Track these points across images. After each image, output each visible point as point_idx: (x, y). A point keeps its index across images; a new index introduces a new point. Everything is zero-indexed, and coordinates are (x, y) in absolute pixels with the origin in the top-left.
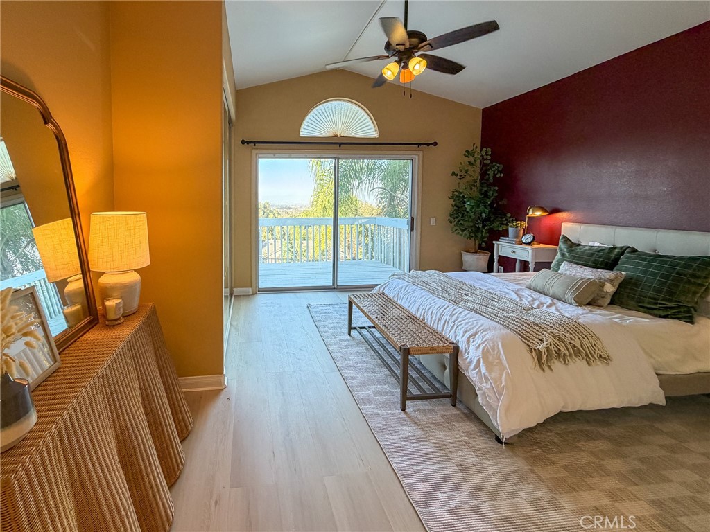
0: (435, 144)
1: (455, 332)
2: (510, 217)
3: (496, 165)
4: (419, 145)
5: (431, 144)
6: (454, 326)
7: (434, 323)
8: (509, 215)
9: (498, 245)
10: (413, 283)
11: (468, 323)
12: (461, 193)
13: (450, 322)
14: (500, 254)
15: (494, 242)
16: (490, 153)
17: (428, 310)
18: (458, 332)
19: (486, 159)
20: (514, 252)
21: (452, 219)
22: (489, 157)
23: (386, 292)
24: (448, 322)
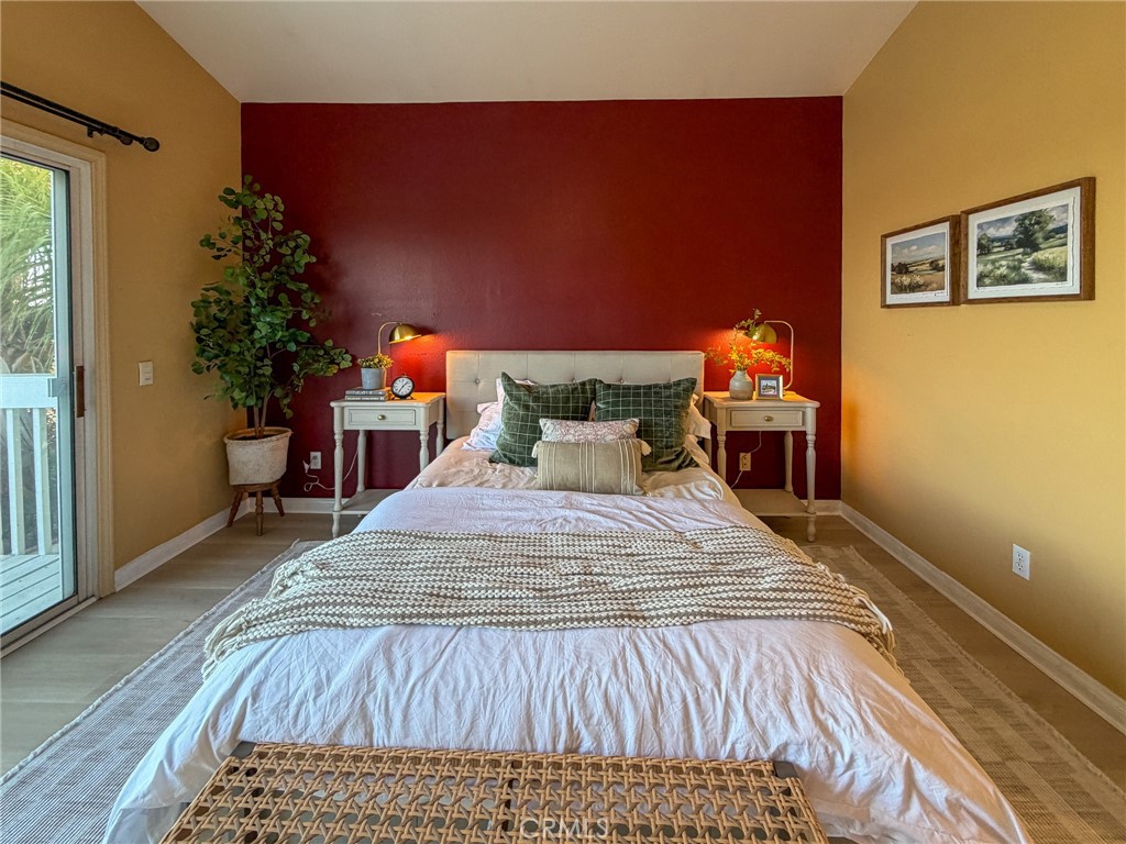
0: (152, 145)
1: (751, 722)
2: (334, 348)
3: (298, 236)
5: (141, 140)
6: (728, 703)
7: (639, 740)
8: (329, 343)
9: (343, 408)
11: (759, 667)
12: (228, 293)
13: (705, 698)
14: (347, 427)
15: (333, 404)
16: (281, 207)
17: (582, 698)
18: (761, 717)
19: (274, 220)
20: (383, 417)
22: (280, 217)
24: (698, 700)
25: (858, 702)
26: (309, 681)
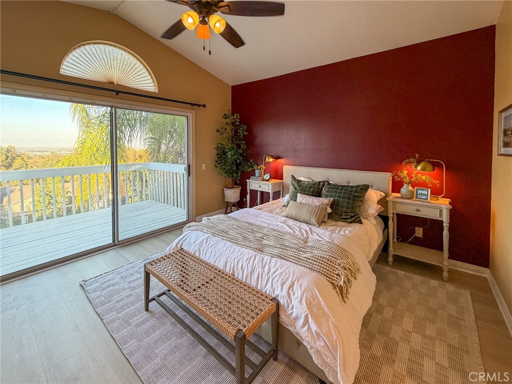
0: (204, 106)
1: (272, 285)
2: (253, 162)
3: (243, 126)
4: (193, 105)
5: (202, 105)
6: (269, 278)
7: (246, 278)
8: (251, 160)
9: (250, 182)
10: (213, 234)
11: (282, 273)
12: (223, 145)
13: (264, 275)
14: (251, 188)
15: (247, 180)
16: (239, 118)
17: (238, 263)
18: (275, 285)
19: (237, 122)
20: (260, 186)
21: (217, 165)
22: (238, 120)
23: (185, 248)
24: (262, 275)
25: (303, 293)
26: (193, 241)
